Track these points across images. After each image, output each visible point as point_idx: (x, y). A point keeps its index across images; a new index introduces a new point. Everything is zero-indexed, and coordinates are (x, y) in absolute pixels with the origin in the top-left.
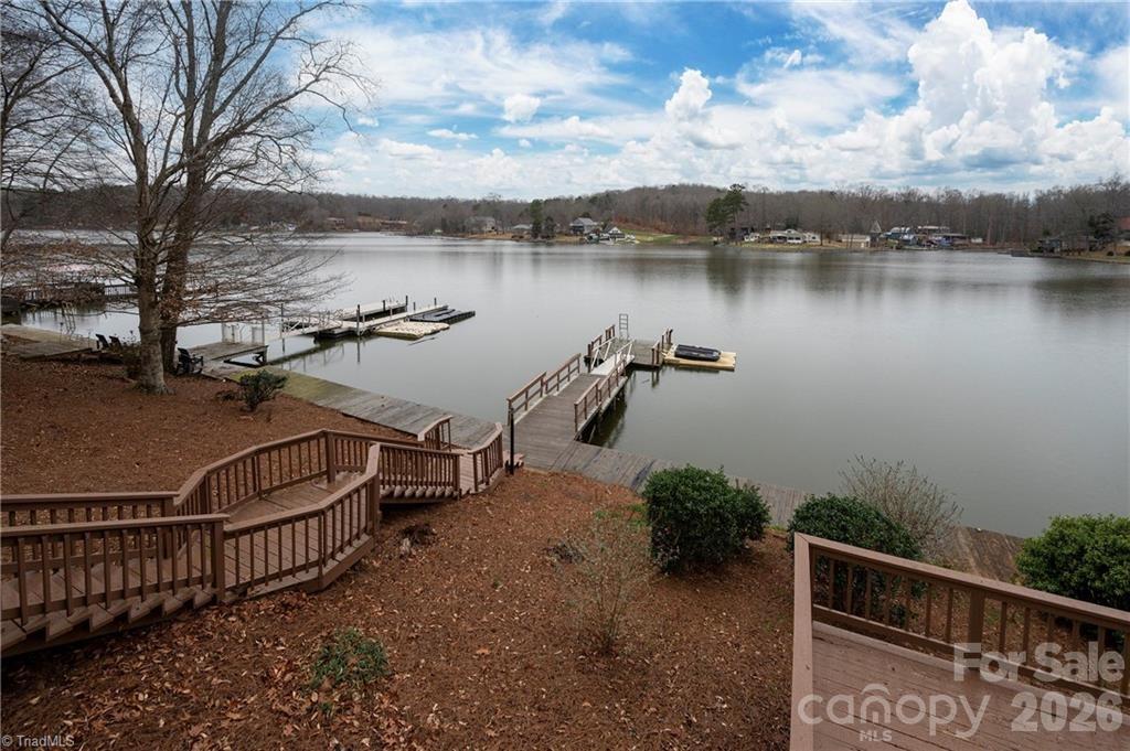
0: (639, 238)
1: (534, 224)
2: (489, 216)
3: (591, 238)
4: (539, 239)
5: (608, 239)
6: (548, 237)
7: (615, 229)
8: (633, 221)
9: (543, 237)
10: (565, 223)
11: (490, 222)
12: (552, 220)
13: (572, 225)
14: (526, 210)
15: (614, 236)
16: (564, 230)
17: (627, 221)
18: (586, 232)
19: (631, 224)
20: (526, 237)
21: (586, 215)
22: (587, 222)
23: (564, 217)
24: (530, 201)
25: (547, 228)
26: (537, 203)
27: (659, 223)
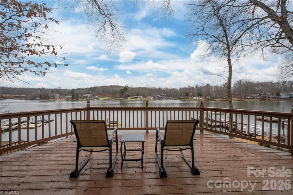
0: (103, 98)
1: (72, 96)
2: (57, 93)
3: (90, 99)
4: (74, 100)
5: (95, 99)
6: (77, 99)
7: (96, 96)
8: (101, 94)
9: (75, 99)
10: (82, 95)
11: (58, 95)
12: (78, 94)
13: (84, 95)
14: (70, 92)
15: (96, 98)
16: (82, 97)
17: (100, 94)
18: (88, 97)
19: (101, 95)
20: (70, 99)
21: (88, 93)
22: (88, 95)
23: (82, 93)
24: (71, 89)
25: (77, 97)
26: (73, 90)
27: (108, 95)
